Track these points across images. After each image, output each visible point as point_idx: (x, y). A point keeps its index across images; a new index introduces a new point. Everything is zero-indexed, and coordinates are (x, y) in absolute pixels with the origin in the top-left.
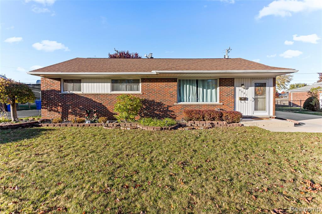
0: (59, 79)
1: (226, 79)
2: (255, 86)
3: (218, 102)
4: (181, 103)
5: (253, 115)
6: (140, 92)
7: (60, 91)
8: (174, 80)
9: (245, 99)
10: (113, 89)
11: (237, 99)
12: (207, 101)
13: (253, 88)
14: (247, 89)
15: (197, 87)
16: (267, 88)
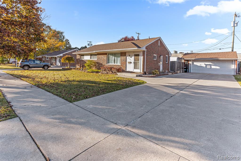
0: (80, 55)
1: (123, 53)
2: (134, 56)
3: (120, 64)
4: (109, 64)
5: (133, 71)
6: (96, 59)
7: (80, 59)
8: (106, 54)
9: (131, 63)
10: (91, 58)
11: (127, 63)
12: (118, 63)
13: (134, 57)
14: (131, 57)
15: (115, 57)
16: (140, 57)
